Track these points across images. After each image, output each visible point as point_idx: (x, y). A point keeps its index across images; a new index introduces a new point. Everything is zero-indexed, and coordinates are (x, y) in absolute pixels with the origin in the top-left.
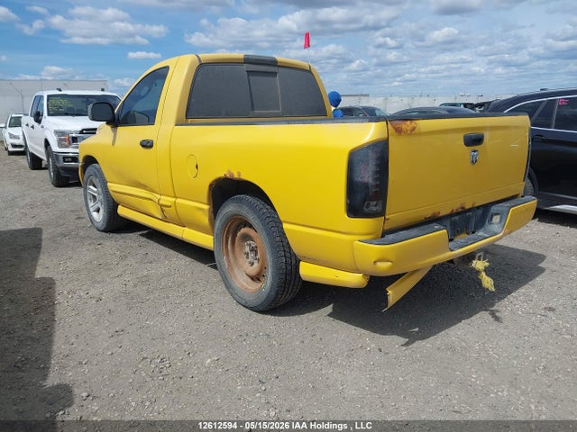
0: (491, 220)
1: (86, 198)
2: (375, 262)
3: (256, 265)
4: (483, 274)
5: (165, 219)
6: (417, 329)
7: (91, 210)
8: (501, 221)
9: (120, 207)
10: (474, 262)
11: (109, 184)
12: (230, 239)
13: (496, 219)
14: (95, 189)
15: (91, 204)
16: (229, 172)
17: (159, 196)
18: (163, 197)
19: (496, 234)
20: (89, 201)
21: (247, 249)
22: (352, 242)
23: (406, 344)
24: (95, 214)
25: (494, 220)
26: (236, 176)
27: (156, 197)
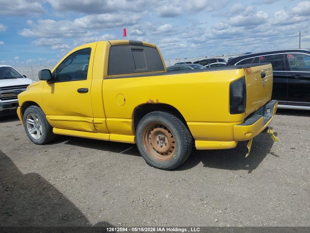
0: (266, 112)
1: (25, 127)
2: (245, 134)
3: (164, 147)
4: (273, 135)
5: (96, 131)
6: (248, 165)
7: (30, 133)
8: (271, 111)
9: (54, 128)
10: (268, 130)
11: (46, 116)
12: (147, 135)
13: (268, 111)
14: (32, 121)
15: (30, 130)
16: (150, 100)
17: (92, 119)
18: (95, 119)
19: (271, 117)
20: (28, 128)
21: (158, 139)
22: (233, 126)
23: (249, 172)
24: (33, 136)
25: (267, 112)
26: (155, 102)
27: (90, 120)
